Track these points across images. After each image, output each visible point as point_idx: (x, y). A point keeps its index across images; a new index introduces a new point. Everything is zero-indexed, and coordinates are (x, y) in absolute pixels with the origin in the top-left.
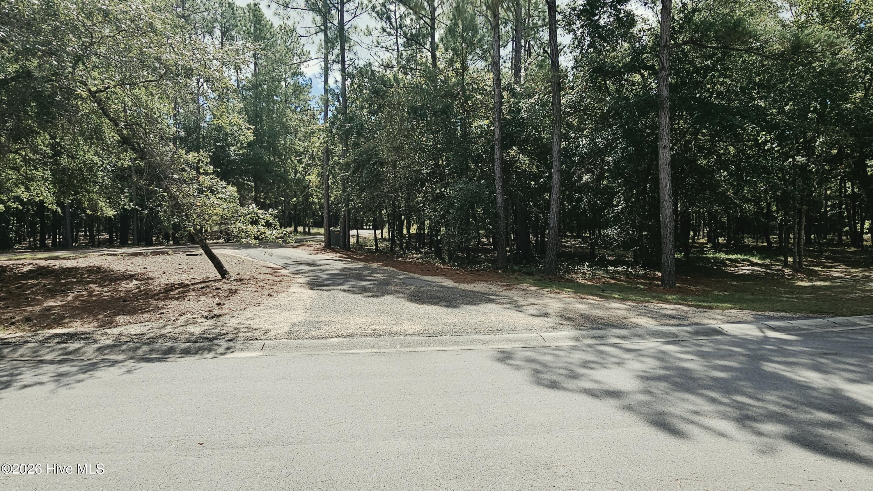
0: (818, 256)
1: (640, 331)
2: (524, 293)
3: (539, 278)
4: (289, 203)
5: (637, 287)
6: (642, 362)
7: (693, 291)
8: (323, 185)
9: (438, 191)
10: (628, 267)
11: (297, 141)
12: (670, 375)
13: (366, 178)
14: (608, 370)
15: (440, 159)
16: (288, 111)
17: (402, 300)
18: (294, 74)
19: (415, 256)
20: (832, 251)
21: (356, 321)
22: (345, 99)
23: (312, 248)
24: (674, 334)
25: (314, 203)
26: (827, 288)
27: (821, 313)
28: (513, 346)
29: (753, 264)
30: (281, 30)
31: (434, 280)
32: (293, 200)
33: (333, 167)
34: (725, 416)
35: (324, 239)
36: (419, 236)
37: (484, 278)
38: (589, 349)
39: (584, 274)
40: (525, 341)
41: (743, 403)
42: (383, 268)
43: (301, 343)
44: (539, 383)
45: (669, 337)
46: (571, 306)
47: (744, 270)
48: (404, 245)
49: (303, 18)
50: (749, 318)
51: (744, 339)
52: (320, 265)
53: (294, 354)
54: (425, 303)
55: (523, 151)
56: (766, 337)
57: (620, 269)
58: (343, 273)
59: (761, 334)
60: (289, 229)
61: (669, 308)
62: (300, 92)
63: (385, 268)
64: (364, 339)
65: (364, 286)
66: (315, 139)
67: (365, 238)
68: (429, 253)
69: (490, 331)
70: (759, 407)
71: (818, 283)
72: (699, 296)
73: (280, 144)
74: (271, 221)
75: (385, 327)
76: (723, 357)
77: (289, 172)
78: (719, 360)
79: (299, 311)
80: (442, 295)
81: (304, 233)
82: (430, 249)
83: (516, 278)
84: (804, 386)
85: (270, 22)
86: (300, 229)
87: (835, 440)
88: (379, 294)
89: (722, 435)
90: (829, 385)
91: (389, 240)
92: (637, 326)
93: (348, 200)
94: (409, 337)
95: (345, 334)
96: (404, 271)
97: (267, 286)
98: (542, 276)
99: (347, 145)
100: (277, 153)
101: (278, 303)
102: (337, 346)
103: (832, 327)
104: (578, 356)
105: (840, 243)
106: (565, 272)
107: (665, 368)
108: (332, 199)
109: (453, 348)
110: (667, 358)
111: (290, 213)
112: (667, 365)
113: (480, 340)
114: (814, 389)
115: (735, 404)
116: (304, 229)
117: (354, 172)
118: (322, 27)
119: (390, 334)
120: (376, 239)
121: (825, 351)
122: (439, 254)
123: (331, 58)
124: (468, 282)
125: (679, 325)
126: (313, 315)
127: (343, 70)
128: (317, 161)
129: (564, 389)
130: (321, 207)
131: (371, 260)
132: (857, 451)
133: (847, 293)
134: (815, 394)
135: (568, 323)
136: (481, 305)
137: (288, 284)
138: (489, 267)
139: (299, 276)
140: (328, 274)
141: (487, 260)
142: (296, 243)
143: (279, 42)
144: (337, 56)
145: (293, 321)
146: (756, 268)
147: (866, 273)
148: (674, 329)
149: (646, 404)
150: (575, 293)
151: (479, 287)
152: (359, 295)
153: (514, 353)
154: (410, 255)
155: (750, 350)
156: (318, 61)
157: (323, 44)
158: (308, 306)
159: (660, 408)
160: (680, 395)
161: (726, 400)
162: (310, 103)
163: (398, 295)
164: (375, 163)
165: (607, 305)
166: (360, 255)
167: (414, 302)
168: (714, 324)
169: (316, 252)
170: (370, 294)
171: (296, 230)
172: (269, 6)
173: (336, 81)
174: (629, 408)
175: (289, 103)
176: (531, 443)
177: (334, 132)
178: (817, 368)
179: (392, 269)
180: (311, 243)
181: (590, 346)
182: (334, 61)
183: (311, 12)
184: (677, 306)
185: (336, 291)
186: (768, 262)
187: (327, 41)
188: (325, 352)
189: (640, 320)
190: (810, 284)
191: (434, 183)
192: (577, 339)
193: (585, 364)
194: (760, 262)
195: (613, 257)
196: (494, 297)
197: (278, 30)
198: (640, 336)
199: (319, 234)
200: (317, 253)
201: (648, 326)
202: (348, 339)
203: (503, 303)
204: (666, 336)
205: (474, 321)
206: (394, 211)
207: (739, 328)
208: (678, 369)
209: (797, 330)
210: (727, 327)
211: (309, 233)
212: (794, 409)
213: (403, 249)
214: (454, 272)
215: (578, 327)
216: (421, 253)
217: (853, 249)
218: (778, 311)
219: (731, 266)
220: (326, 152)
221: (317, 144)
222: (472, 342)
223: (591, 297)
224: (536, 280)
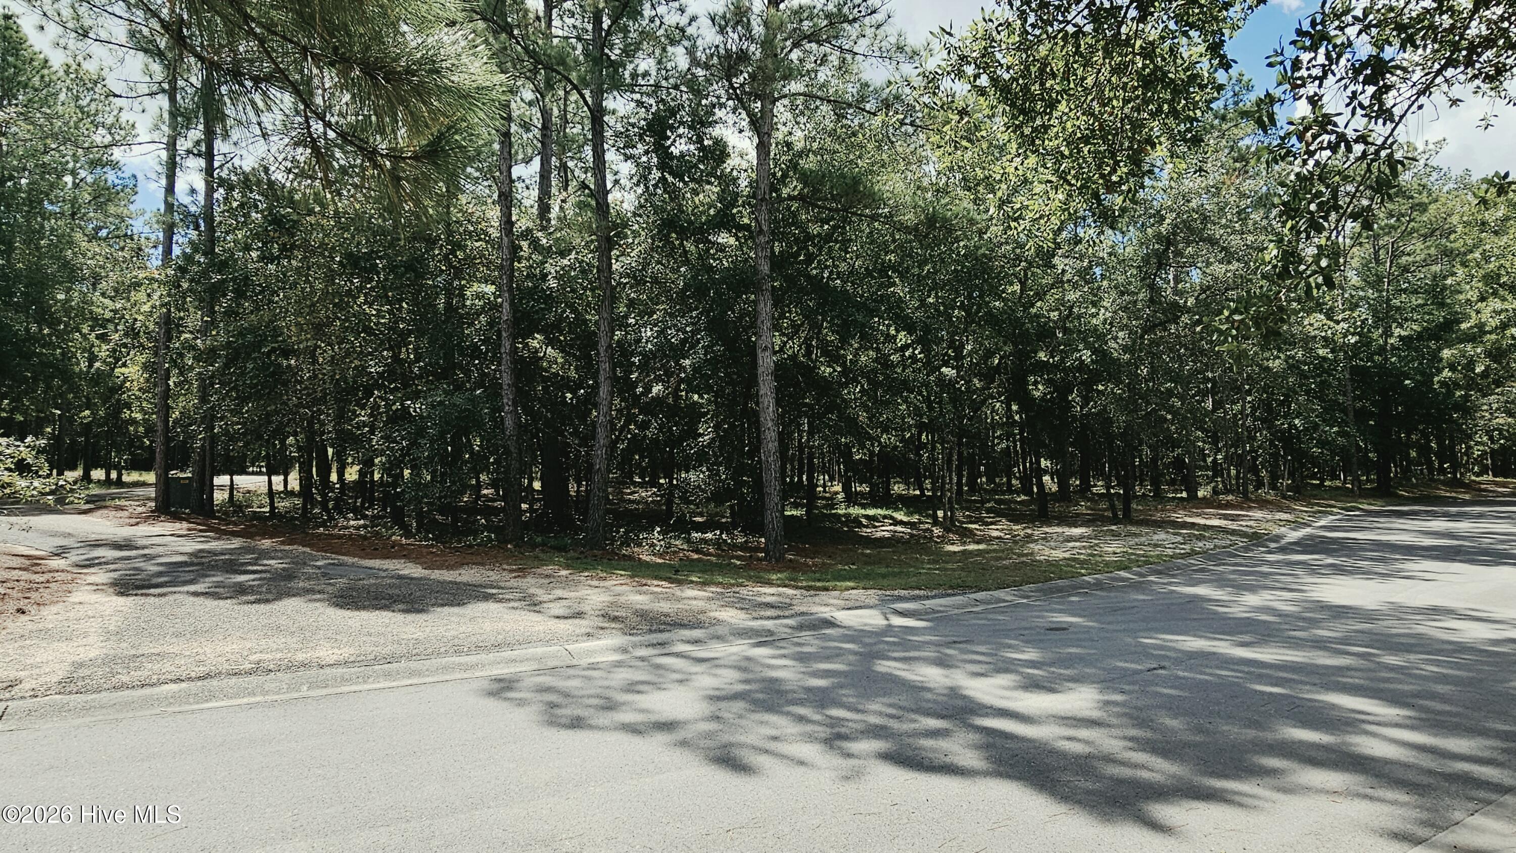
0: (978, 509)
1: (720, 630)
2: (548, 581)
3: (576, 555)
4: (71, 420)
5: (730, 564)
6: (715, 675)
7: (808, 566)
8: (155, 385)
9: (398, 405)
10: (721, 533)
11: (96, 297)
12: (750, 691)
13: (251, 378)
14: (663, 692)
15: (404, 350)
16: (78, 236)
17: (318, 604)
18: (94, 164)
19: (352, 523)
20: (999, 502)
21: (218, 649)
22: (211, 228)
23: (126, 513)
24: (769, 631)
25: (134, 422)
26: (980, 553)
27: (963, 587)
28: (518, 670)
29: (896, 522)
30: (67, 73)
31: (385, 567)
32: (83, 414)
33: (181, 355)
34: (810, 738)
35: (153, 495)
36: (363, 486)
37: (479, 559)
38: (641, 664)
39: (653, 545)
40: (540, 659)
41: (838, 718)
42: (282, 547)
43: (93, 700)
44: (553, 721)
45: (762, 636)
46: (622, 599)
47: (884, 531)
48: (331, 505)
49: (122, 61)
50: (873, 601)
51: (863, 631)
52: (144, 547)
53: (79, 721)
54: (364, 608)
55: (550, 342)
56: (890, 626)
57: (709, 535)
58: (195, 560)
59: (885, 622)
60: (71, 475)
61: (768, 594)
62: (108, 200)
63: (287, 548)
64: (234, 680)
65: (240, 584)
66: (141, 296)
67: (249, 492)
68: (382, 517)
69: (479, 648)
70: (855, 721)
71: (972, 547)
72: (815, 572)
73: (57, 301)
74: (29, 460)
75: (279, 656)
76: (827, 658)
77: (74, 355)
78: (821, 662)
79: (91, 640)
80: (397, 591)
81: (108, 482)
82: (384, 509)
83: (536, 557)
84: (919, 688)
85: (42, 56)
86: (98, 474)
87: (934, 750)
88: (269, 596)
89: (801, 763)
90: (948, 682)
91: (298, 495)
92: (719, 622)
93: (209, 419)
94: (328, 670)
95: (193, 675)
96: (326, 552)
97: (14, 594)
98: (582, 552)
99: (212, 313)
100: (44, 316)
101: (40, 626)
102: (175, 698)
103: (973, 606)
104: (623, 675)
105: (1010, 490)
106: (622, 544)
107: (747, 681)
108: (176, 414)
109: (410, 682)
110: (751, 665)
111: (74, 442)
112: (750, 676)
113: (460, 664)
114: (929, 690)
115: (828, 721)
116: (108, 474)
117: (227, 366)
118: (166, 86)
119: (289, 668)
120: (271, 493)
121: (955, 639)
122: (398, 519)
123: (183, 145)
124: (449, 568)
125: (778, 617)
126: (124, 645)
127: (209, 170)
128: (143, 340)
129: (591, 727)
130: (150, 430)
131: (257, 534)
132: (955, 761)
133: (1000, 558)
134: (929, 696)
135: (613, 625)
136: (470, 606)
137: (64, 587)
138: (490, 540)
139: (92, 570)
140: (161, 564)
141: (488, 528)
142: (87, 502)
143: (62, 97)
144: (198, 143)
145: (77, 658)
146: (899, 528)
147: (1029, 531)
148: (769, 624)
149: (709, 735)
150: (632, 577)
151: (467, 575)
152: (229, 601)
153: (518, 681)
154: (342, 522)
155: (866, 645)
156: (153, 146)
157: (166, 116)
158: (111, 628)
159: (726, 738)
160: (758, 716)
161: (817, 717)
162: (130, 222)
163: (310, 597)
164: (273, 350)
165: (678, 593)
166: (235, 524)
167: (341, 607)
168: (825, 612)
169: (134, 521)
170: (252, 598)
171: (86, 477)
172: (42, 28)
173: (193, 191)
174: (684, 744)
175: (81, 219)
176: (525, 812)
177: (185, 285)
178: (942, 662)
179: (301, 549)
180: (123, 503)
181: (642, 659)
182: (189, 152)
183: (141, 54)
184: (780, 589)
185: (177, 596)
186: (915, 518)
187: (175, 112)
188: (148, 712)
189: (723, 613)
190: (962, 548)
191: (392, 391)
192: (625, 651)
193: (632, 688)
194: (905, 519)
195: (702, 516)
196: (494, 591)
197: (61, 73)
198: (719, 638)
199: (144, 484)
200: (137, 524)
201: (733, 621)
202: (200, 683)
203: (509, 600)
204: (757, 636)
205: (453, 633)
206: (310, 439)
207: (856, 616)
208: (763, 680)
209: (927, 613)
210: (842, 616)
211: (119, 483)
212: (898, 718)
213: (328, 511)
214: (424, 550)
215: (630, 631)
216: (365, 517)
217: (1023, 497)
218: (912, 588)
219: (867, 527)
220: (166, 323)
221: (146, 308)
222: (445, 669)
223: (656, 582)
224: (572, 558)
